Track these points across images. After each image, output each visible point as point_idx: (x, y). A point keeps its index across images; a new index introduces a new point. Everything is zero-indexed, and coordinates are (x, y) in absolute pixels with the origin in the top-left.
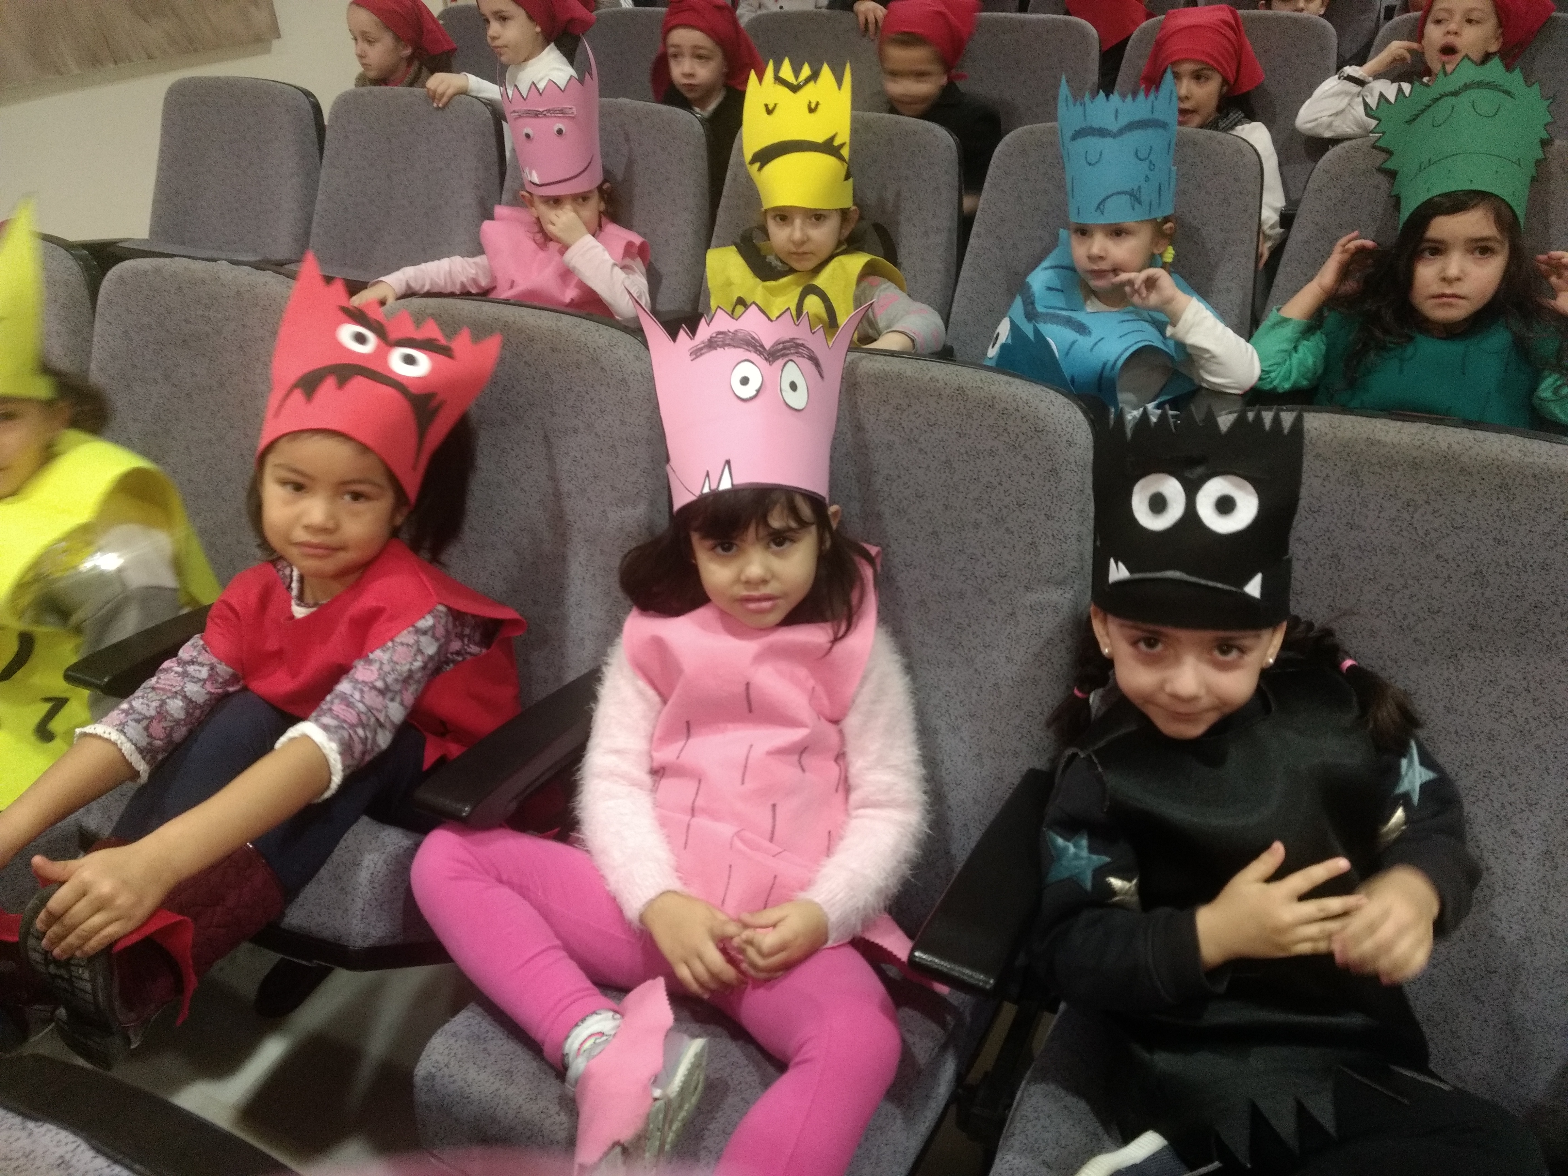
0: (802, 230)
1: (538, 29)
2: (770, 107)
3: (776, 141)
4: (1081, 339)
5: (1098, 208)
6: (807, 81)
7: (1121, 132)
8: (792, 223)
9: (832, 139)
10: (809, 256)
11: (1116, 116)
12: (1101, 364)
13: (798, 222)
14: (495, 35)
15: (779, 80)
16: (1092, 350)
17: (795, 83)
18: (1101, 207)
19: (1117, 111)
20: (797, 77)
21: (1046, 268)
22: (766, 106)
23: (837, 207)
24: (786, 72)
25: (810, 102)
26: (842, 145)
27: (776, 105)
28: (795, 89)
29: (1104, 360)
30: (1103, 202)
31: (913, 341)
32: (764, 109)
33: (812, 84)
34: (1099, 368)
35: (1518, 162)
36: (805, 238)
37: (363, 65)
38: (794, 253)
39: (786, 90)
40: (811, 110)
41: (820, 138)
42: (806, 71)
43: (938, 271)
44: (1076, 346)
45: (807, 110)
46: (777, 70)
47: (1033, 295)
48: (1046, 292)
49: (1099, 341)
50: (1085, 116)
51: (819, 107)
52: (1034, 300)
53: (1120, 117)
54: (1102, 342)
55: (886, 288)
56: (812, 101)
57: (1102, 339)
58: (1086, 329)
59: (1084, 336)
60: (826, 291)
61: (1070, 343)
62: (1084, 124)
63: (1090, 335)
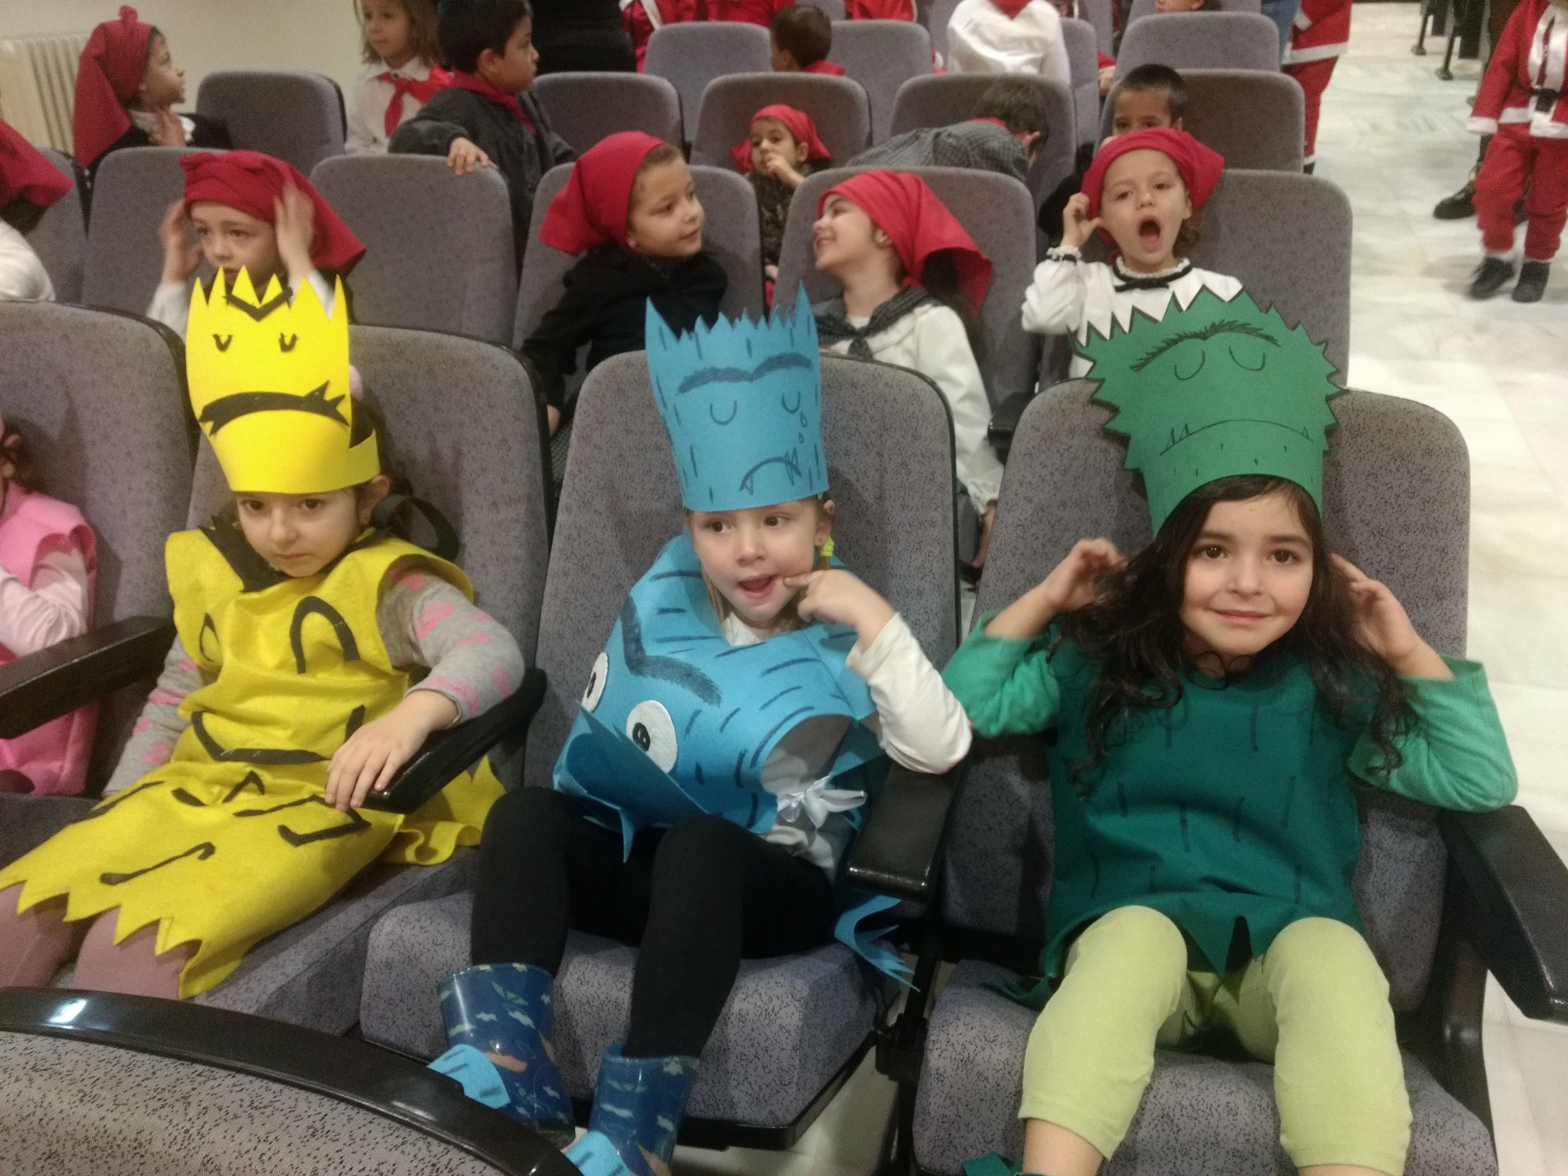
0: (287, 522)
2: (223, 340)
3: (235, 390)
4: (706, 707)
5: (743, 485)
6: (277, 302)
7: (759, 372)
8: (270, 511)
9: (323, 389)
10: (306, 558)
11: (748, 351)
15: (232, 299)
16: (722, 729)
17: (257, 305)
18: (749, 484)
19: (747, 343)
20: (260, 298)
21: (658, 577)
22: (217, 337)
23: (342, 486)
25: (282, 336)
26: (339, 400)
27: (230, 337)
28: (258, 314)
29: (741, 749)
31: (454, 703)
32: (213, 342)
33: (284, 307)
34: (734, 762)
35: (1305, 434)
36: (294, 535)
38: (280, 555)
39: (244, 316)
40: (287, 347)
41: (302, 390)
42: (274, 289)
43: (517, 560)
44: (699, 720)
45: (278, 347)
47: (637, 625)
48: (658, 616)
49: (732, 715)
50: (700, 356)
51: (298, 343)
52: (639, 634)
53: (754, 352)
54: (736, 716)
55: (434, 594)
56: (285, 334)
57: (737, 710)
58: (713, 691)
59: (711, 703)
60: (335, 606)
61: (690, 713)
62: (700, 366)
63: (719, 703)
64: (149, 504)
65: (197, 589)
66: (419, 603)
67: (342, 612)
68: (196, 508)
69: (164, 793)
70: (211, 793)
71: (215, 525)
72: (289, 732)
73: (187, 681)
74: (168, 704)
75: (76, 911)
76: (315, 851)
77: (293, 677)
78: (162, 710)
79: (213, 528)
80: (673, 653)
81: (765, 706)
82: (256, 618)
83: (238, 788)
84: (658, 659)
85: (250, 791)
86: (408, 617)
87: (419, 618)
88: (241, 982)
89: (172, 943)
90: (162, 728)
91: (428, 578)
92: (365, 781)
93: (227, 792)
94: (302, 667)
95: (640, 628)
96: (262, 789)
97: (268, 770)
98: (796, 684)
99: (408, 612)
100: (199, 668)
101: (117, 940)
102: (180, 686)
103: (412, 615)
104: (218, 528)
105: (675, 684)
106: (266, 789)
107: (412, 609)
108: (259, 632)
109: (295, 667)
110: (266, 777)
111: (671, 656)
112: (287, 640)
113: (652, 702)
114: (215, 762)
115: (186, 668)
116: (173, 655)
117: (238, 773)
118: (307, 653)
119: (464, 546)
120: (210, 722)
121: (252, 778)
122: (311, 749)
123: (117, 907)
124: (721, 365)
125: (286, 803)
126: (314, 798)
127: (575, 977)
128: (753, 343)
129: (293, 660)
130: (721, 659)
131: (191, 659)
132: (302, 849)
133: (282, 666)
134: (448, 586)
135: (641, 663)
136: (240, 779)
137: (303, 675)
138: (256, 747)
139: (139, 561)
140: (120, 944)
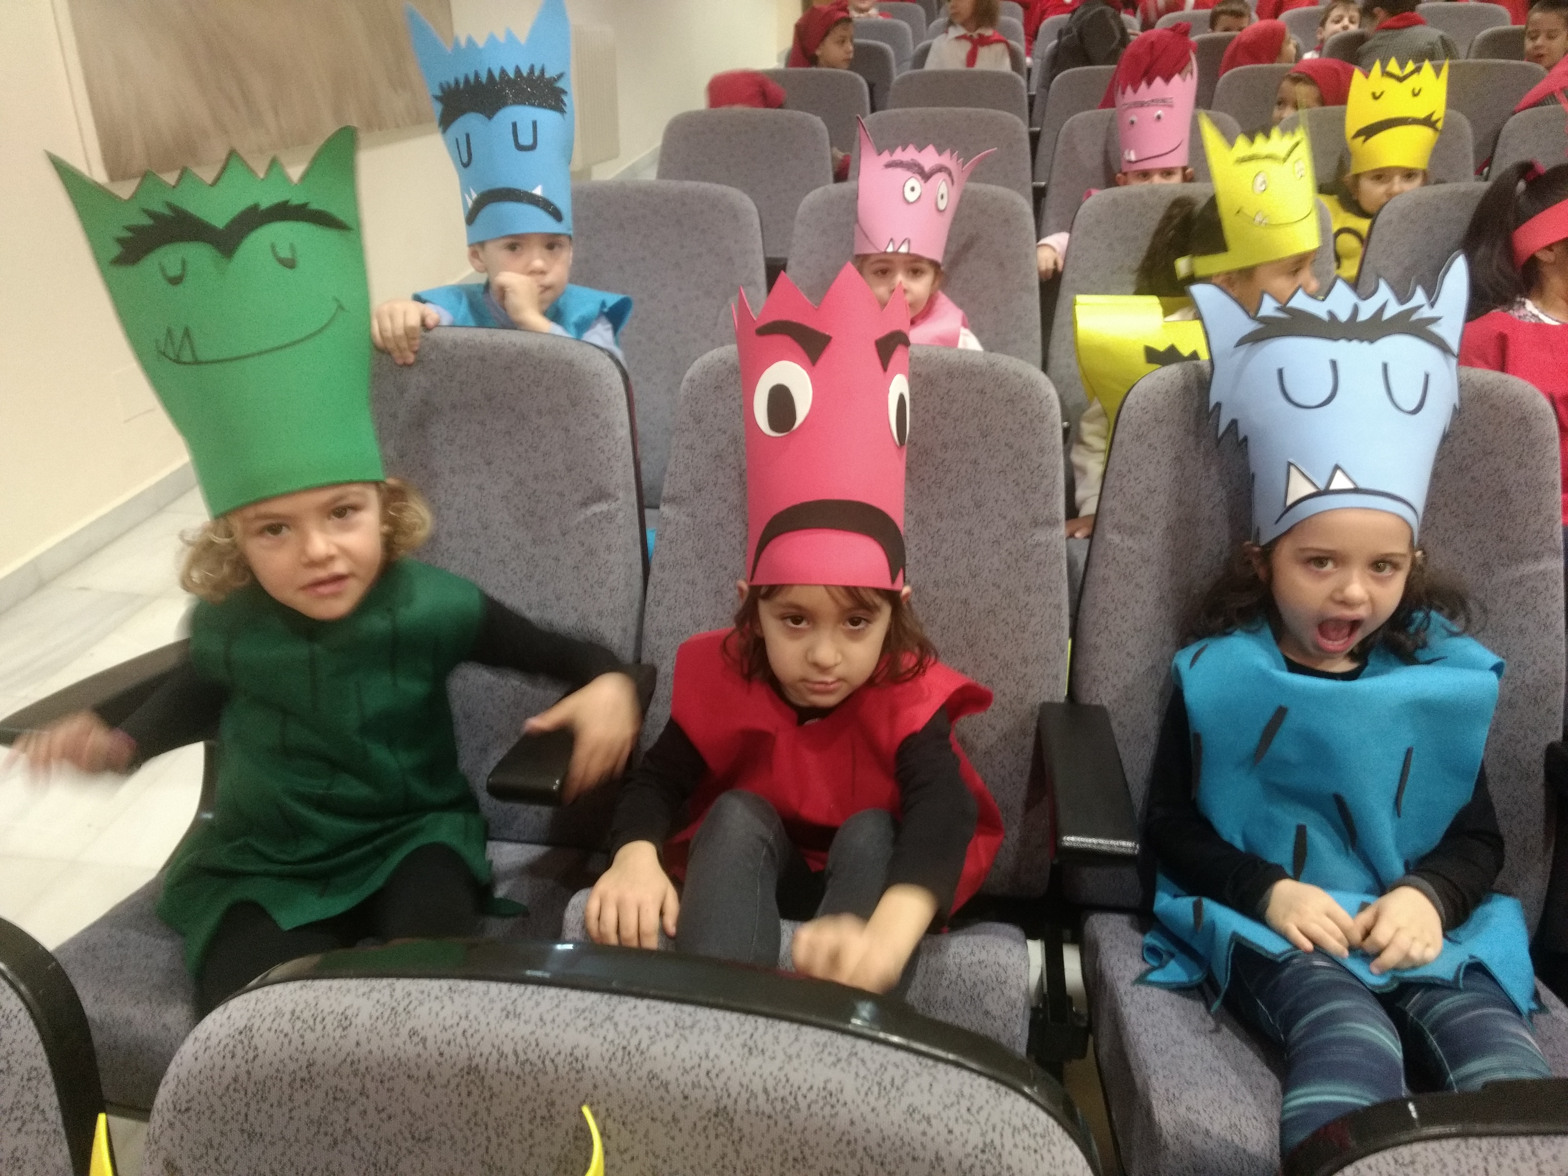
0: (1397, 185)
2: (1377, 94)
6: (1412, 73)
8: (1390, 180)
13: (1397, 179)
17: (1400, 75)
20: (1402, 71)
22: (1374, 93)
24: (1393, 67)
25: (1413, 89)
27: (1382, 92)
28: (1400, 79)
32: (1370, 97)
39: (1393, 81)
40: (1415, 95)
42: (1411, 66)
46: (1384, 66)
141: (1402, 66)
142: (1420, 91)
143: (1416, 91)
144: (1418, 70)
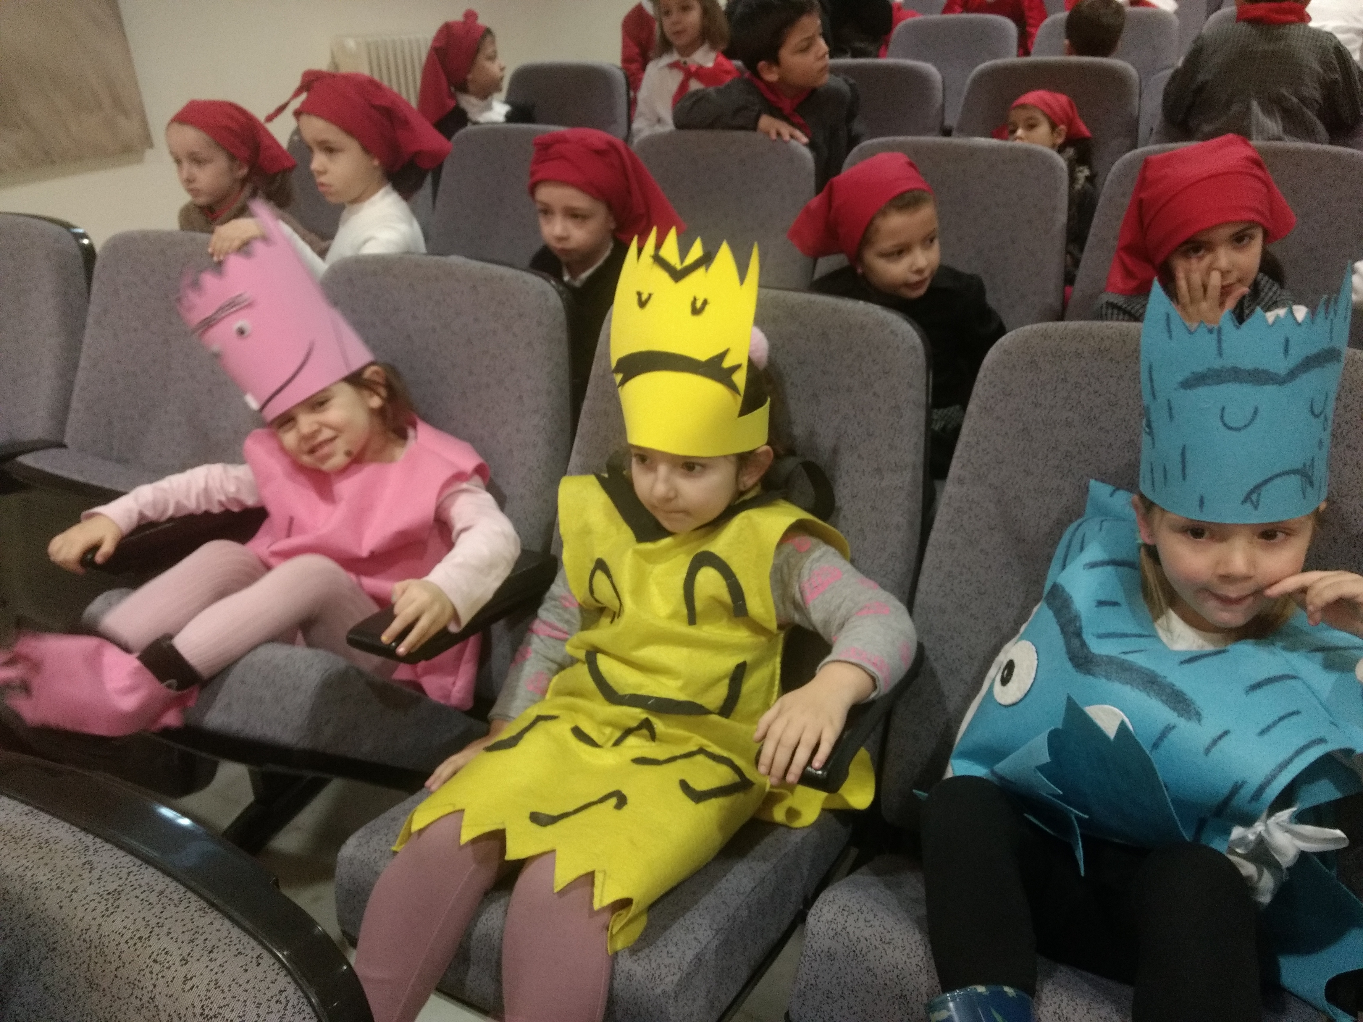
0: (667, 480)
1: (376, 163)
2: (644, 297)
3: (643, 348)
4: (1182, 724)
5: (1247, 498)
6: (696, 265)
7: (1292, 375)
8: (655, 470)
9: (722, 356)
11: (1286, 350)
12: (1230, 785)
13: (663, 469)
14: (321, 169)
15: (659, 260)
16: (1208, 751)
17: (679, 267)
18: (1254, 497)
19: (1287, 341)
20: (683, 259)
21: (1093, 566)
22: (639, 294)
24: (670, 250)
25: (695, 299)
26: (735, 368)
27: (650, 296)
28: (678, 275)
29: (1237, 777)
30: (1257, 488)
31: (873, 679)
32: (636, 298)
33: (701, 271)
34: (1225, 791)
36: (672, 494)
37: (191, 191)
39: (667, 276)
40: (696, 311)
41: (702, 354)
42: (697, 251)
44: (1172, 736)
45: (689, 309)
46: (659, 245)
47: (1077, 617)
48: (1096, 609)
49: (1221, 737)
50: (1220, 353)
51: (708, 308)
52: (1080, 628)
53: (1291, 351)
54: (1226, 739)
55: (821, 557)
56: (698, 297)
57: (1226, 733)
58: (1189, 706)
59: (1189, 719)
60: (729, 562)
61: (1161, 727)
62: (1217, 364)
63: (1199, 720)
64: (535, 446)
65: (586, 531)
66: (807, 564)
67: (735, 568)
68: (579, 453)
69: (562, 729)
70: (604, 734)
71: (609, 472)
72: (679, 683)
73: (567, 616)
74: (549, 636)
75: (514, 852)
76: (712, 808)
77: (683, 628)
78: (542, 640)
79: (606, 475)
80: (1125, 653)
81: (1263, 732)
82: (649, 567)
83: (628, 732)
84: (1111, 660)
85: (643, 736)
86: (796, 578)
87: (809, 580)
88: (658, 943)
89: (608, 899)
90: (543, 658)
91: (814, 540)
92: (802, 756)
93: (617, 734)
94: (692, 619)
95: (1080, 621)
96: (653, 736)
97: (660, 718)
98: (1293, 708)
99: (796, 572)
100: (580, 606)
101: (556, 890)
102: (561, 620)
103: (799, 575)
104: (610, 475)
105: (1137, 690)
106: (657, 737)
107: (800, 570)
108: (651, 581)
109: (686, 619)
110: (659, 725)
111: (1123, 657)
112: (681, 592)
113: (1106, 706)
114: (606, 703)
115: (567, 604)
116: (556, 589)
117: (633, 718)
118: (699, 605)
119: (841, 508)
120: (604, 663)
121: (646, 725)
122: (699, 701)
123: (553, 851)
124: (1247, 364)
125: (678, 754)
126: (701, 751)
127: (1051, 1009)
128: (1292, 342)
129: (685, 611)
130: (1185, 666)
131: (574, 597)
132: (702, 806)
133: (673, 616)
134: (832, 550)
135: (1091, 661)
136: (634, 724)
137: (692, 627)
138: (650, 695)
139: (522, 498)
140: (558, 892)
141: (684, 250)
142: (705, 302)
143: (699, 304)
144: (707, 260)
